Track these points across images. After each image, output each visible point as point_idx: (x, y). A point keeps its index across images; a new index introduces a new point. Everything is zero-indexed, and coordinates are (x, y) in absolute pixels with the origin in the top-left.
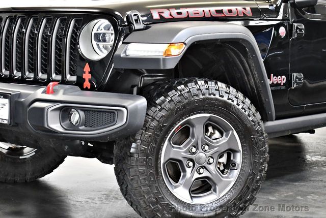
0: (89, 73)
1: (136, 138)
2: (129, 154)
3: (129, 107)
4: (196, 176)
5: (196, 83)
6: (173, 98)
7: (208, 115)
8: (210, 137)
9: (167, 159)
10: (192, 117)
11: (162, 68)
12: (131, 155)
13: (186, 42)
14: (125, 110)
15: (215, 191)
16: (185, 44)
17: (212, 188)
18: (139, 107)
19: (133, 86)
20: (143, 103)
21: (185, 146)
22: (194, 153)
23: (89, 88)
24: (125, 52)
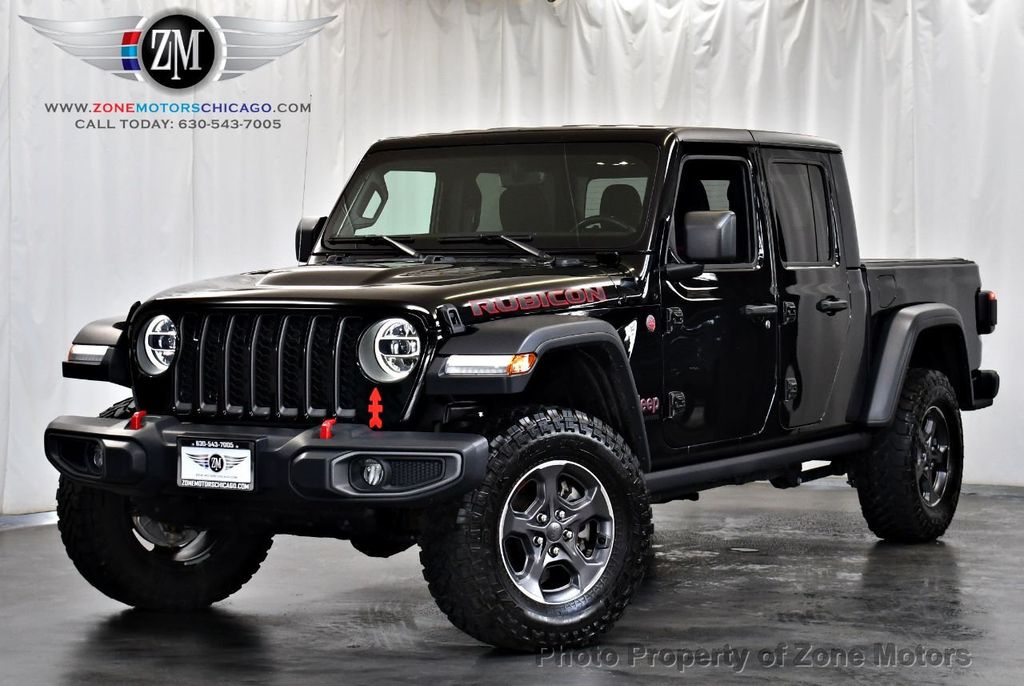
0: (380, 403)
1: (466, 500)
2: (453, 526)
3: (465, 451)
4: (548, 559)
5: (546, 414)
6: (515, 437)
7: (563, 462)
8: (565, 497)
9: (507, 532)
10: (541, 466)
11: (506, 392)
12: (458, 527)
13: (537, 351)
14: (458, 457)
15: (576, 582)
16: (536, 354)
17: (572, 580)
18: (478, 450)
19: (435, 423)
20: (484, 444)
21: (531, 513)
22: (543, 524)
23: (380, 427)
24: (443, 370)
